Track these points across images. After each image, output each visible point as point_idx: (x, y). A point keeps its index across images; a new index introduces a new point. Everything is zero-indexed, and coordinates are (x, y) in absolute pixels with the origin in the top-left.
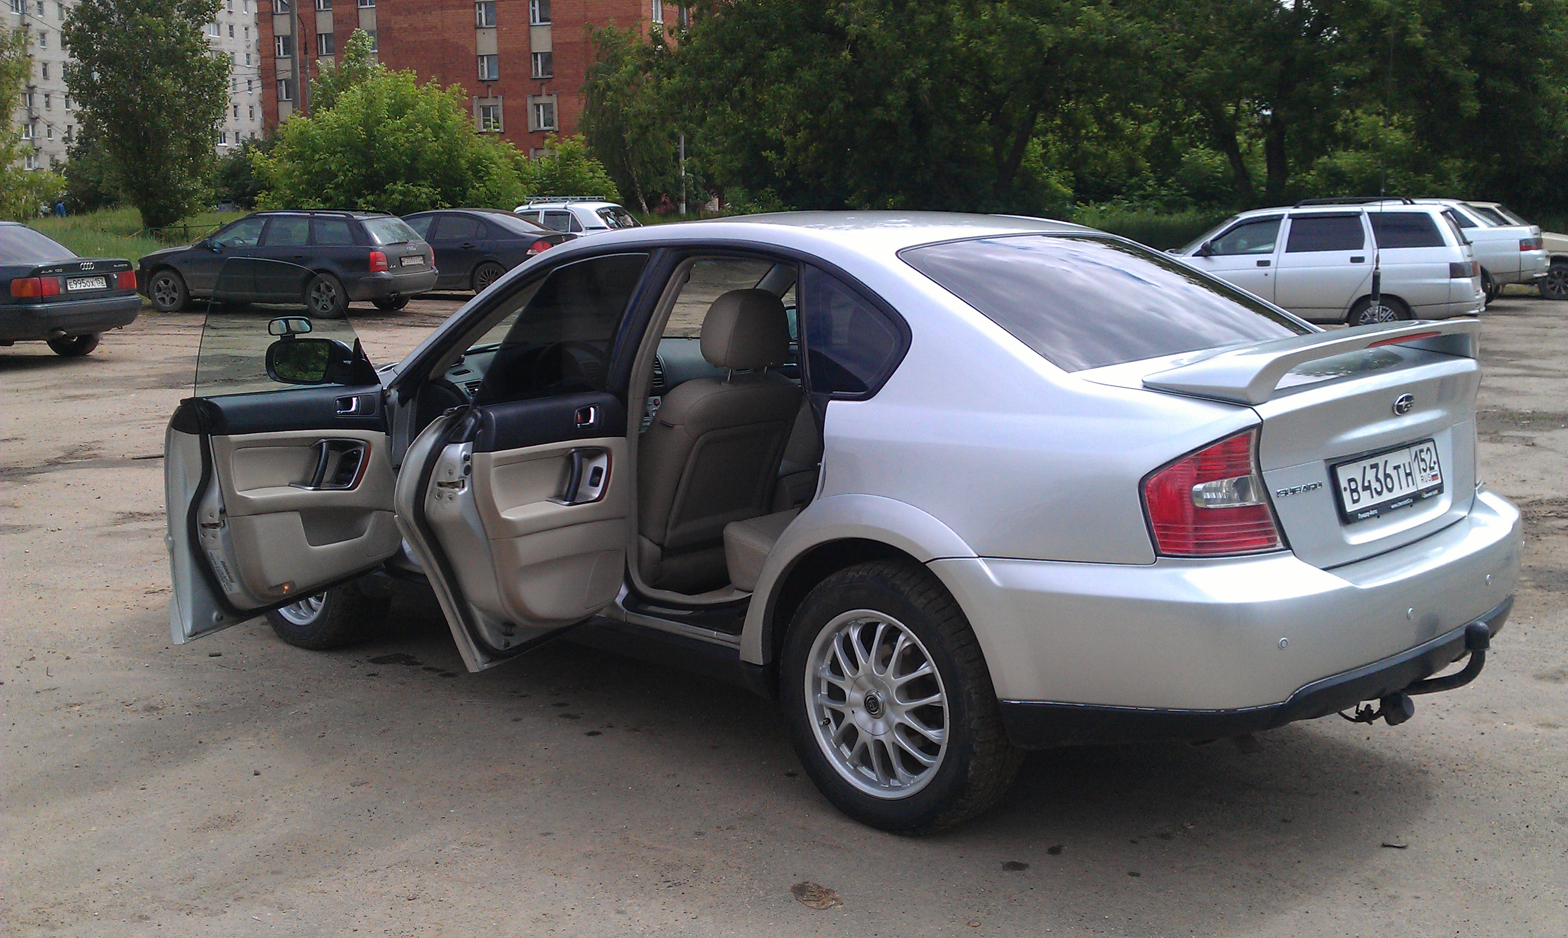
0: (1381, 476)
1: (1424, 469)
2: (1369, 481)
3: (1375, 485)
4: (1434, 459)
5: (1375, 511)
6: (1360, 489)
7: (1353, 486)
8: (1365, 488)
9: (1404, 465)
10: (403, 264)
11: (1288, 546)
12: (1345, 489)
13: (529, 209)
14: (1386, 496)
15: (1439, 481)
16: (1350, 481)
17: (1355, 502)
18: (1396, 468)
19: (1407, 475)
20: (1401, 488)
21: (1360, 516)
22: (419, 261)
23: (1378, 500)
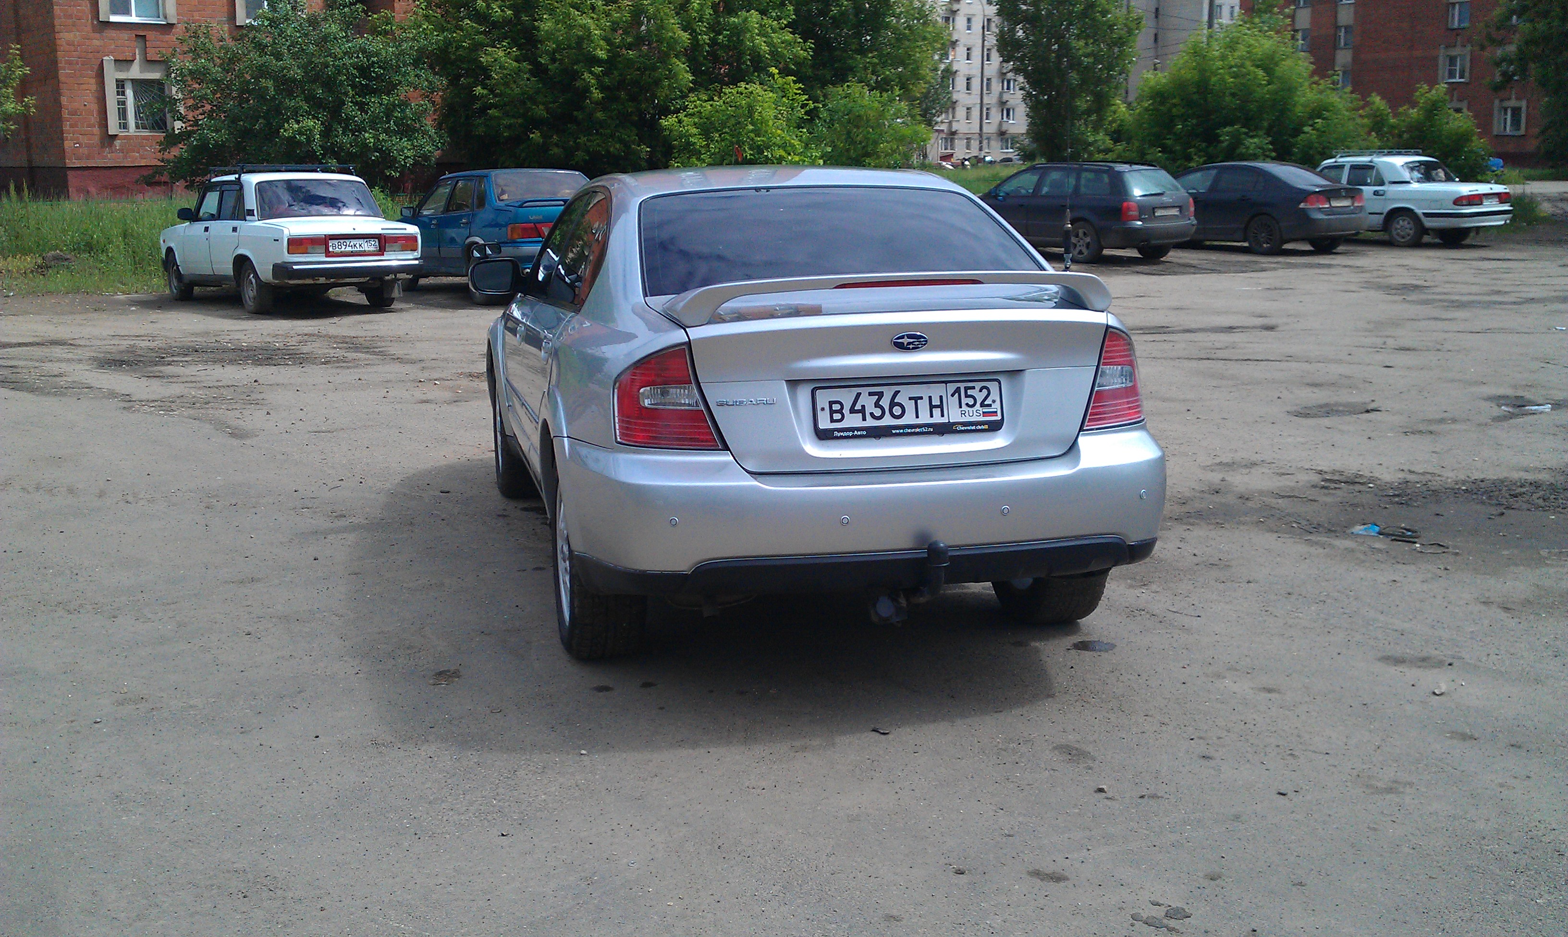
0: (885, 402)
1: (967, 404)
2: (863, 406)
3: (870, 408)
4: (995, 395)
5: (865, 433)
6: (846, 411)
7: (836, 407)
8: (852, 411)
9: (930, 397)
10: (1156, 214)
11: (726, 448)
12: (823, 409)
13: (1336, 162)
14: (888, 421)
15: (999, 418)
16: (831, 403)
17: (832, 421)
18: (916, 399)
19: (932, 407)
20: (917, 417)
21: (836, 434)
22: (1175, 212)
23: (870, 422)
